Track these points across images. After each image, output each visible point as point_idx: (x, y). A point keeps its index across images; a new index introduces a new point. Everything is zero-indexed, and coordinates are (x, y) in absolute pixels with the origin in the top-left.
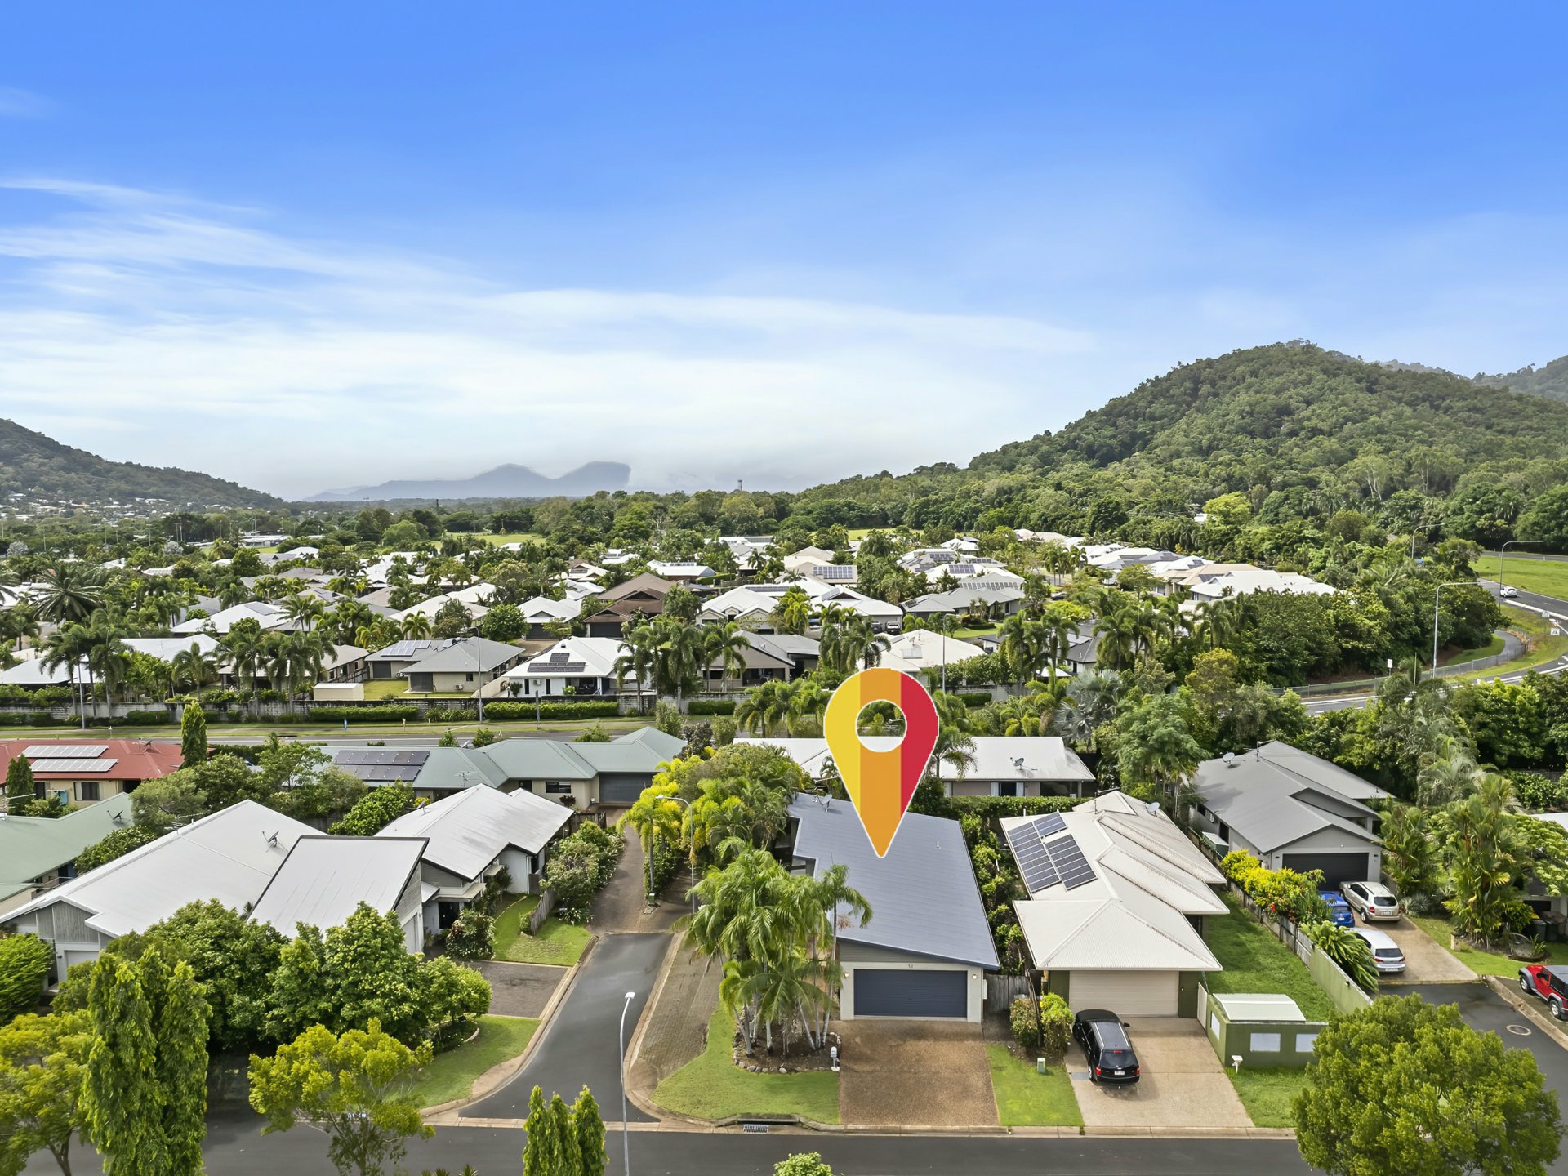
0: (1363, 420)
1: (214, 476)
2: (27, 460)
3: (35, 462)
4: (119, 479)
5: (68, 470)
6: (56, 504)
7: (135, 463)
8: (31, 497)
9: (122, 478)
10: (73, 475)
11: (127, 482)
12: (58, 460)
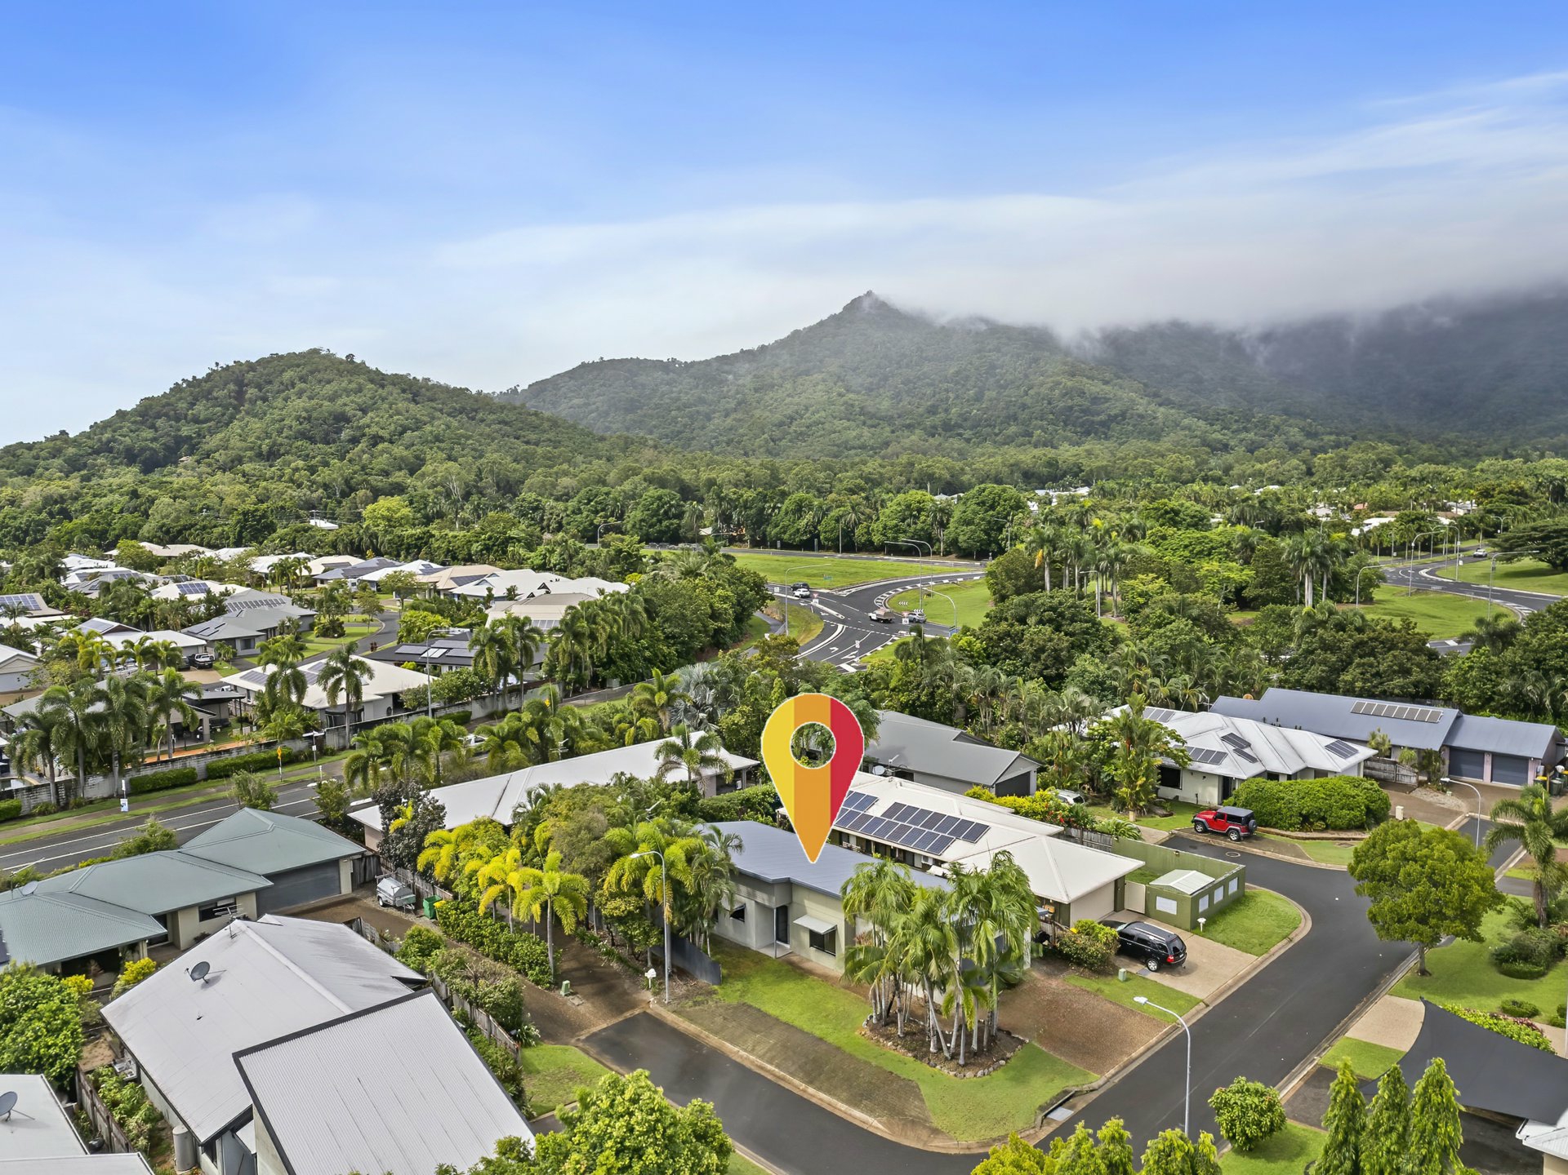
0: (418, 429)
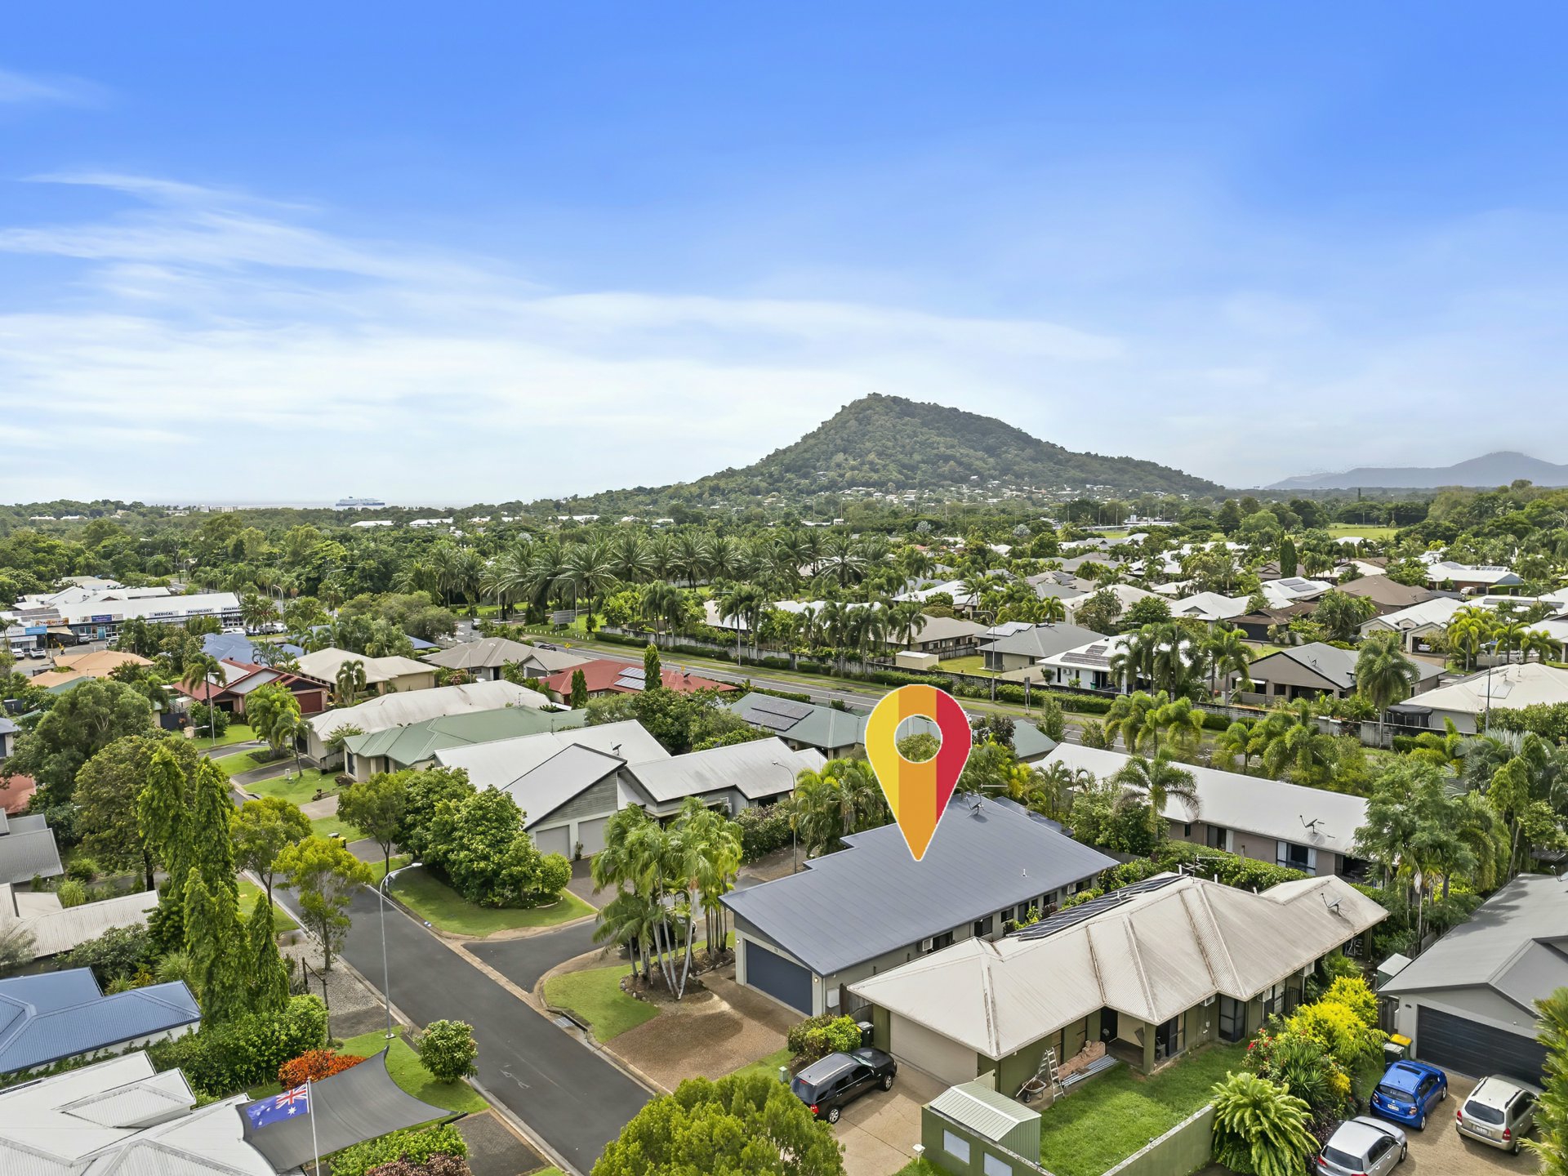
1: (1162, 464)
2: (1006, 452)
3: (1012, 453)
4: (1075, 467)
5: (1035, 460)
6: (1021, 490)
7: (1093, 453)
8: (1004, 484)
9: (1078, 467)
10: (1039, 465)
11: (1082, 471)
12: (1029, 452)
